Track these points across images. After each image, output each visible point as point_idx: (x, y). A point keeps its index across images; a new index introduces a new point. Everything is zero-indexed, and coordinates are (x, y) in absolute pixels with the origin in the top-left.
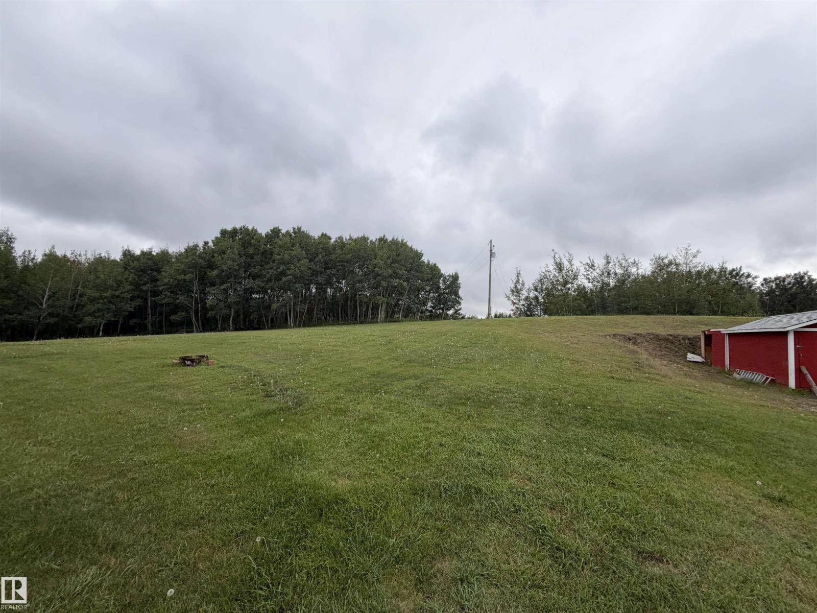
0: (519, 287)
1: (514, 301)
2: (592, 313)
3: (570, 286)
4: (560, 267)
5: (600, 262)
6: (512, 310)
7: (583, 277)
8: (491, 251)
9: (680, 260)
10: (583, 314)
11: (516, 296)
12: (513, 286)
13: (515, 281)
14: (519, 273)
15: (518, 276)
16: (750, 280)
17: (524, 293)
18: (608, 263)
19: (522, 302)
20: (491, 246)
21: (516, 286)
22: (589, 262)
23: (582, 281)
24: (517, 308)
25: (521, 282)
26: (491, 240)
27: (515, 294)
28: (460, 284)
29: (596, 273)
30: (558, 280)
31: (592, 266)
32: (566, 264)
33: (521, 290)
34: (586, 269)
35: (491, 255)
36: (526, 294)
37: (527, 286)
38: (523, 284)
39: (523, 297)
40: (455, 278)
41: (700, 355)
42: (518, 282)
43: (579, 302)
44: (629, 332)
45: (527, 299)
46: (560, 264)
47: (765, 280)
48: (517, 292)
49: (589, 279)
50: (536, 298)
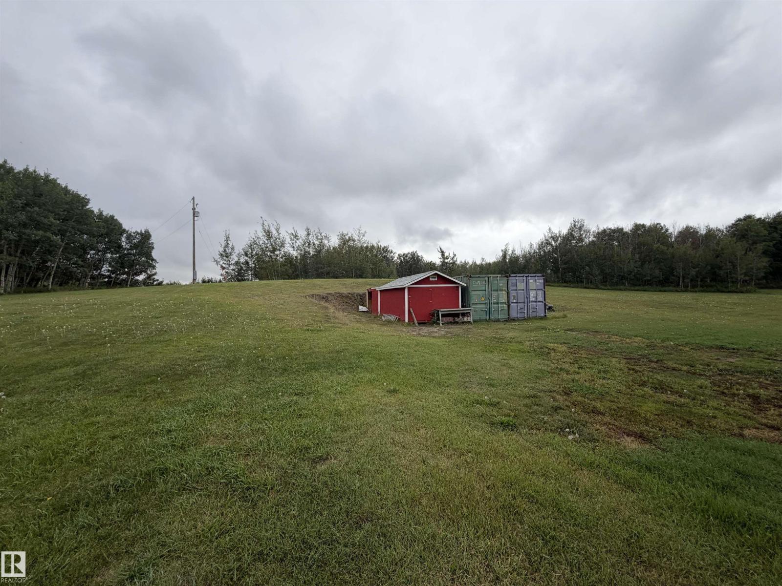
0: (228, 251)
1: (224, 266)
2: (297, 277)
3: (277, 252)
4: (268, 234)
5: (302, 234)
6: (222, 275)
7: (288, 245)
8: (194, 209)
9: (356, 237)
10: (290, 278)
11: (225, 260)
12: (222, 249)
13: (223, 245)
14: (229, 237)
15: (227, 240)
16: (392, 254)
17: (234, 258)
18: (309, 234)
19: (232, 267)
20: (194, 204)
21: (225, 250)
22: (294, 233)
23: (288, 249)
24: (227, 272)
25: (230, 246)
26: (194, 197)
27: (225, 258)
28: (152, 243)
29: (298, 243)
30: (267, 247)
31: (296, 236)
32: (274, 232)
33: (231, 254)
34: (291, 238)
35: (194, 214)
36: (236, 259)
37: (237, 251)
38: (233, 249)
39: (233, 262)
40: (146, 237)
41: (366, 306)
42: (227, 246)
43: (286, 267)
44: (322, 292)
45: (237, 263)
46: (269, 232)
47: (399, 255)
48: (227, 257)
49: (293, 247)
50: (247, 263)
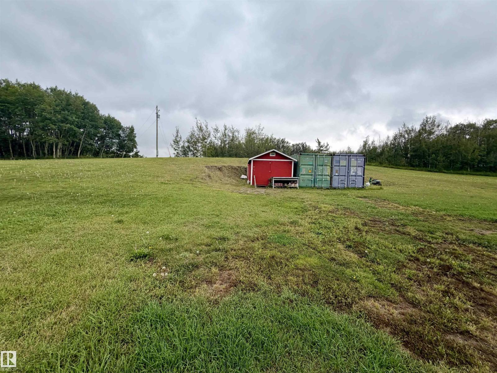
0: (178, 140)
1: (176, 148)
2: (217, 156)
3: (206, 141)
4: (201, 129)
5: (221, 129)
6: (174, 154)
7: (212, 136)
8: (157, 113)
9: (257, 132)
10: (213, 156)
11: (176, 145)
12: (174, 138)
13: (175, 136)
14: (178, 131)
15: (177, 133)
17: (181, 144)
18: (226, 129)
19: (180, 149)
20: (157, 110)
21: (176, 139)
22: (216, 128)
23: (212, 138)
24: (177, 152)
25: (179, 136)
26: (157, 106)
27: (176, 144)
28: (135, 134)
29: (219, 135)
30: (200, 137)
31: (216, 130)
32: (204, 127)
33: (180, 141)
34: (214, 132)
35: (157, 116)
36: (182, 144)
37: (183, 139)
38: (181, 138)
39: (181, 146)
40: (132, 130)
42: (177, 136)
43: (211, 150)
45: (183, 147)
46: (201, 127)
48: (177, 143)
49: (216, 137)
50: (189, 147)
